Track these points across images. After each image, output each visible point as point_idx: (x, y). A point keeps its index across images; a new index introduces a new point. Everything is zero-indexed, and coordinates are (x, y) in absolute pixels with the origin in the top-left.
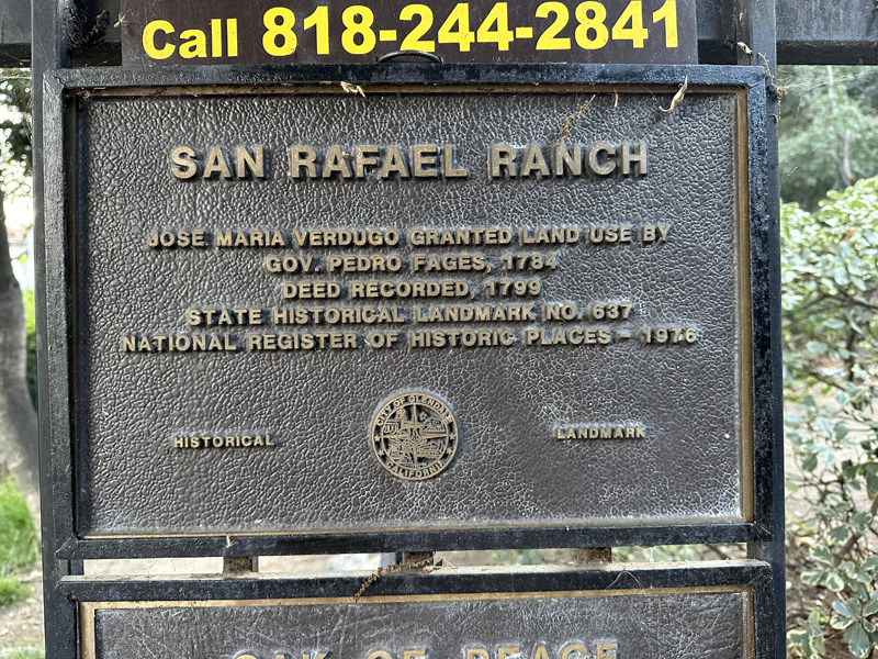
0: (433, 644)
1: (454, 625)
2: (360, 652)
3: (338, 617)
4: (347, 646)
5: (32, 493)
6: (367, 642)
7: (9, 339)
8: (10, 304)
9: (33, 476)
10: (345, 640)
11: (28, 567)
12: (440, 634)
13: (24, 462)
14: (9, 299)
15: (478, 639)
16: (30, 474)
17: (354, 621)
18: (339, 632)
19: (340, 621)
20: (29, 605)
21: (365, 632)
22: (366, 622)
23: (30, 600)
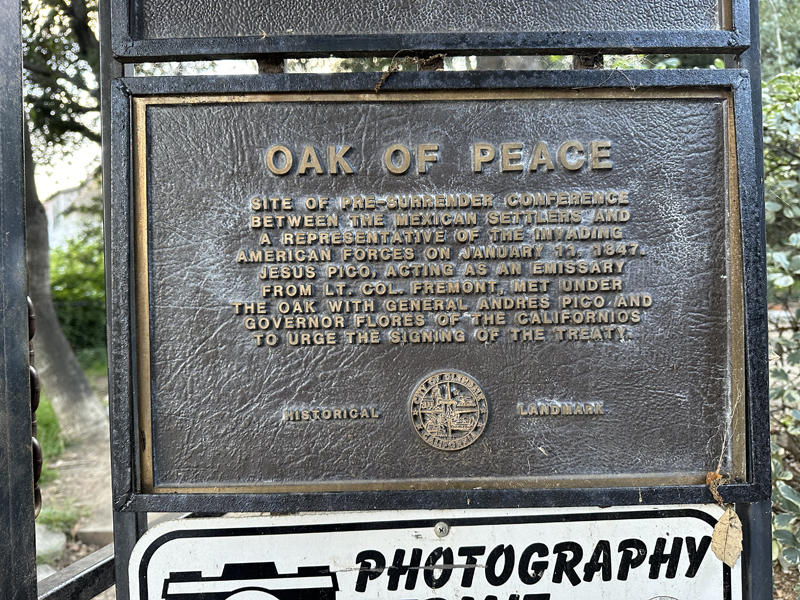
0: (445, 143)
1: (463, 125)
2: (380, 148)
3: (360, 115)
4: (369, 143)
5: (57, 396)
6: (387, 140)
7: (36, 258)
8: (36, 227)
9: (58, 381)
10: (367, 137)
11: (54, 458)
12: (451, 133)
13: (51, 368)
14: (36, 223)
15: (485, 137)
16: (55, 379)
17: (374, 120)
18: (362, 129)
19: (362, 119)
20: (56, 485)
21: (385, 130)
22: (385, 121)
23: (57, 481)
